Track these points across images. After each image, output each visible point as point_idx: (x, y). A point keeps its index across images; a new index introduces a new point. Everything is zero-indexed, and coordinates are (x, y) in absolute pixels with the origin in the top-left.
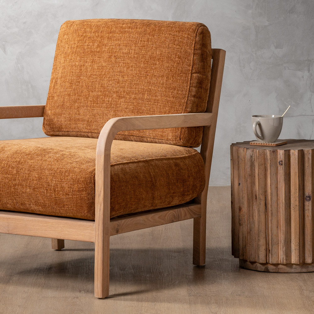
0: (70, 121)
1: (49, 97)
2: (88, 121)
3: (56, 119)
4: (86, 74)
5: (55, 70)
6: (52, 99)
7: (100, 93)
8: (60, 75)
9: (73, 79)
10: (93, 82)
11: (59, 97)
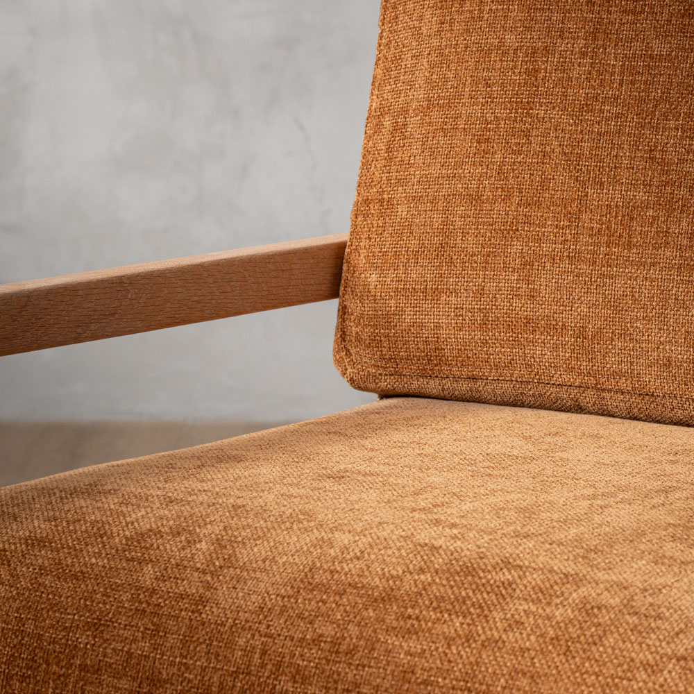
0: (483, 326)
1: (367, 202)
2: (581, 334)
3: (408, 318)
4: (565, 96)
5: (388, 70)
6: (381, 215)
7: (641, 195)
8: (421, 94)
9: (490, 117)
10: (599, 134)
11: (422, 207)
